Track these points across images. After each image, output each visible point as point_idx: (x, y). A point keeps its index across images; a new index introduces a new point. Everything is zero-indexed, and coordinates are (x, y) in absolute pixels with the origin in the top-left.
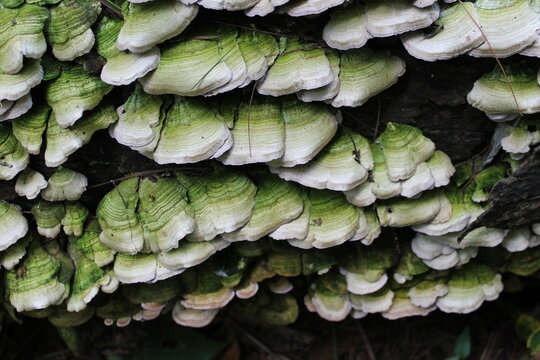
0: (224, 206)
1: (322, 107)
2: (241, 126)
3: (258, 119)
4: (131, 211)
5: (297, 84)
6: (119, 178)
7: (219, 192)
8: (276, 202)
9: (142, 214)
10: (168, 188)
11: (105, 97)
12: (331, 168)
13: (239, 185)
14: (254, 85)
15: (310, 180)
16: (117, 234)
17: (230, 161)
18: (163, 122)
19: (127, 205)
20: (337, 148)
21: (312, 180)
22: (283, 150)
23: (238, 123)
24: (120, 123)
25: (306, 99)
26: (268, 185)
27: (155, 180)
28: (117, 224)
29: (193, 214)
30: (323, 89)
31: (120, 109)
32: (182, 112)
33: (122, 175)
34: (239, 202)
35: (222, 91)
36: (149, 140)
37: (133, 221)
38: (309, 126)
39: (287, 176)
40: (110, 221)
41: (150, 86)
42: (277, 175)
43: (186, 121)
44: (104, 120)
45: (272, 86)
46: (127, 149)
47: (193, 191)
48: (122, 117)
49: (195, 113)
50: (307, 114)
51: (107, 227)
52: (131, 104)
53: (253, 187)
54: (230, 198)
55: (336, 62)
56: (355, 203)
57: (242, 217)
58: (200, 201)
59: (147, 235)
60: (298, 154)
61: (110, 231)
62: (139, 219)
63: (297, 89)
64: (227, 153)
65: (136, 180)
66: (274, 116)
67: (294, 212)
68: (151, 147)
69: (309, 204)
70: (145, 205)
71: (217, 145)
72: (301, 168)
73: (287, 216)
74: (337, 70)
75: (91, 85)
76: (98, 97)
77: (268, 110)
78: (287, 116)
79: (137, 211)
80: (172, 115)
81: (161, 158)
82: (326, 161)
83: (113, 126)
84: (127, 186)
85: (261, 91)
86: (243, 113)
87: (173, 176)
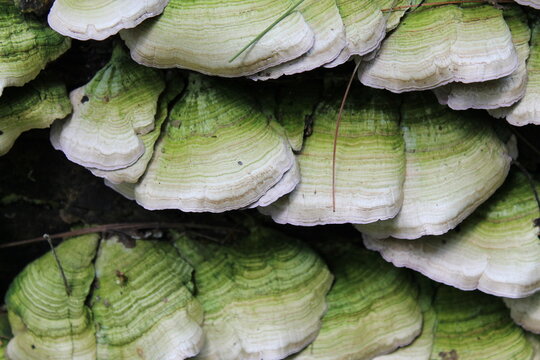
0: (265, 307)
1: (485, 123)
2: (319, 147)
3: (353, 137)
4: (76, 302)
5: (442, 71)
6: (61, 231)
7: (258, 277)
8: (369, 309)
9: (99, 309)
10: (155, 260)
11: (50, 66)
12: (489, 250)
13: (299, 266)
14: (354, 66)
15: (446, 269)
16: (44, 346)
17: (289, 217)
18: (163, 127)
19: (69, 288)
20: (503, 211)
21: (449, 269)
22: (399, 204)
23: (311, 141)
24: (75, 120)
25: (457, 103)
26: (354, 274)
27: (131, 243)
28: (45, 324)
29: (201, 318)
30: (493, 86)
31: (77, 94)
32: (202, 109)
33: (66, 228)
34: (296, 302)
35: (290, 71)
36: (132, 159)
37: (79, 322)
38: (453, 161)
39: (399, 258)
40: (31, 318)
41: (145, 50)
42: (378, 255)
43: (208, 127)
44: (44, 112)
45: (390, 72)
46: (84, 173)
47: (206, 271)
48: (81, 109)
49: (227, 113)
50: (450, 135)
51: (25, 328)
52: (101, 84)
53: (326, 275)
54: (278, 292)
55: (524, 34)
56: (528, 325)
57: (300, 333)
58: (218, 292)
59: (103, 351)
60: (429, 214)
61: (30, 338)
62: (90, 319)
63: (441, 81)
64: (285, 199)
65: (92, 240)
66: (387, 134)
67: (404, 333)
68: (133, 174)
69: (432, 319)
70: (105, 292)
71: (267, 181)
72: (430, 244)
73: (389, 340)
74: (525, 50)
75: (26, 37)
76: (37, 62)
77: (374, 121)
78: (412, 137)
79: (88, 301)
80: (181, 115)
81: (152, 197)
82: (480, 235)
83: (60, 124)
84: (75, 249)
85: (367, 80)
86: (322, 122)
87: (166, 239)
